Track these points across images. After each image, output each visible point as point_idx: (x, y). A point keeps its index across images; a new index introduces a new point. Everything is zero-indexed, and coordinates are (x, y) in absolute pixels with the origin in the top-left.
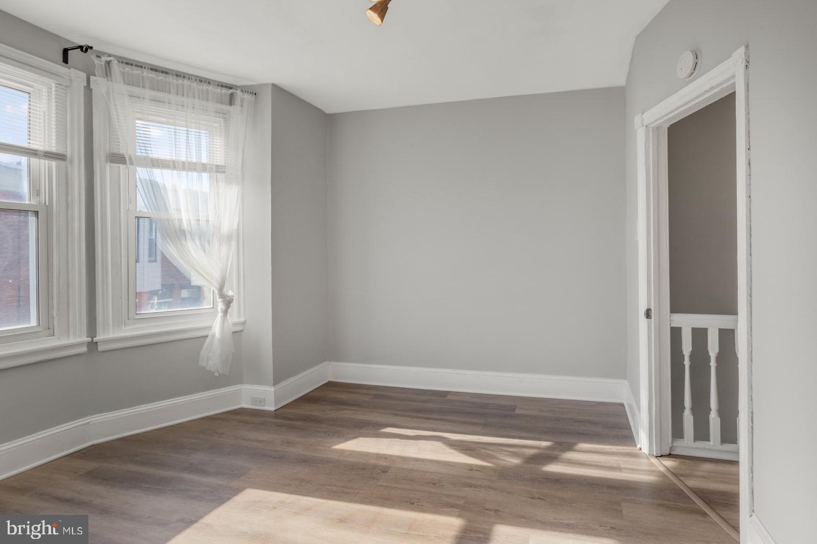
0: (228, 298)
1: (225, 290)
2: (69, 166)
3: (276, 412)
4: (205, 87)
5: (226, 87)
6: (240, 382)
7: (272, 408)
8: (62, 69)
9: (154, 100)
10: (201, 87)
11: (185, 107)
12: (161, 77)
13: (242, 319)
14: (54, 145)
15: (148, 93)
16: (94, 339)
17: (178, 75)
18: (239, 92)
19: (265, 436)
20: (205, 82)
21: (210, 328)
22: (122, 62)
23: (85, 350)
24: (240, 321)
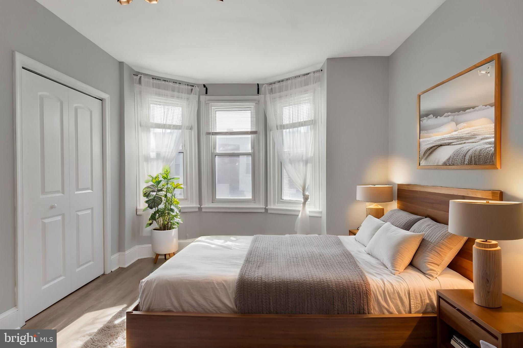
0: (306, 196)
2: (259, 135)
4: (299, 79)
5: (307, 74)
8: (256, 97)
9: (280, 97)
10: (296, 80)
13: (321, 210)
15: (278, 94)
18: (312, 74)
20: (298, 77)
22: (269, 84)
23: (263, 211)
24: (319, 210)
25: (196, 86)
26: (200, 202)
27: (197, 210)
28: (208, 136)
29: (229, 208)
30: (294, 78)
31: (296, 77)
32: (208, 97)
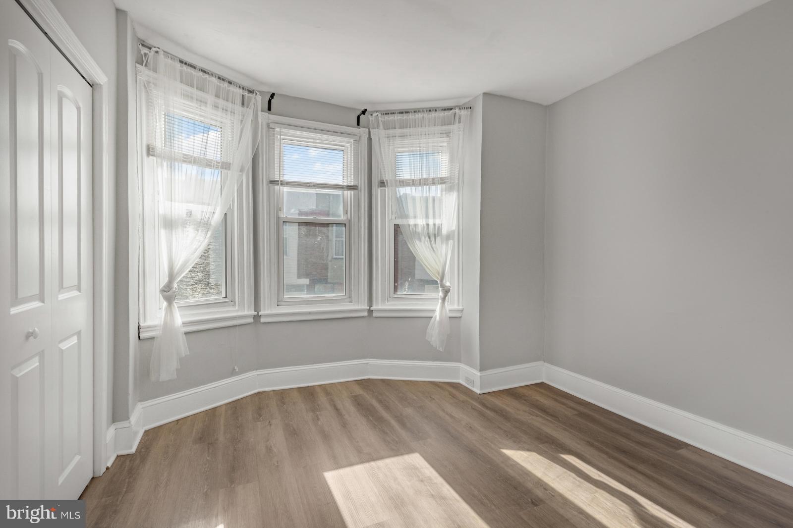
0: (446, 288)
1: (444, 281)
2: (360, 193)
3: (480, 396)
4: (433, 114)
5: (448, 109)
6: (459, 361)
7: (478, 391)
8: (356, 130)
9: (403, 136)
10: (430, 116)
11: (423, 136)
12: (405, 116)
13: (461, 307)
14: (353, 181)
15: (398, 131)
16: (371, 308)
17: (416, 111)
18: (457, 111)
19: (458, 413)
20: (433, 111)
21: (434, 311)
22: (384, 114)
23: (366, 314)
24: (458, 308)
25: (258, 93)
26: (257, 305)
27: (251, 320)
28: (272, 186)
29: (310, 313)
30: (427, 111)
31: (430, 110)
32: (273, 117)
